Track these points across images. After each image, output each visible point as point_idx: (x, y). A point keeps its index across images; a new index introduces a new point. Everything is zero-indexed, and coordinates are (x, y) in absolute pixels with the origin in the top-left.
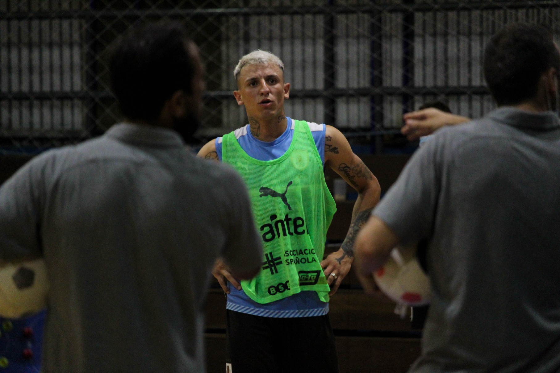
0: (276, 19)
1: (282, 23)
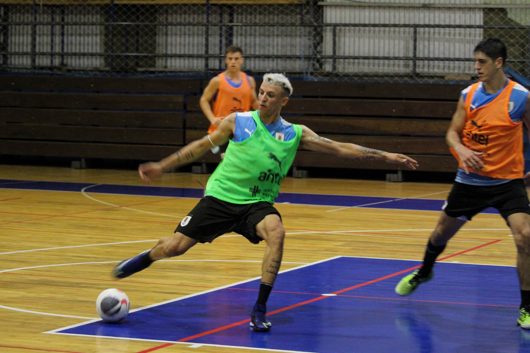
0: (187, 27)
1: (189, 29)
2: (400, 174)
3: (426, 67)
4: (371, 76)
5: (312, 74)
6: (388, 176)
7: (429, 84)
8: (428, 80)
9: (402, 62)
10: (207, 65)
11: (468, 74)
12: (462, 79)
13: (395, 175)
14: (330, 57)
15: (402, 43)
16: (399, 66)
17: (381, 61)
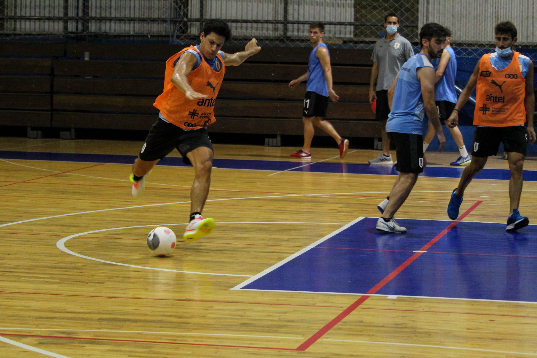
2: (279, 138)
3: (296, 30)
4: (241, 40)
5: (178, 37)
6: (267, 140)
7: (301, 48)
8: (299, 44)
9: (270, 26)
10: (66, 28)
11: (340, 38)
12: (334, 43)
13: (274, 140)
14: (197, 20)
15: (271, 6)
16: (268, 29)
17: (249, 25)
